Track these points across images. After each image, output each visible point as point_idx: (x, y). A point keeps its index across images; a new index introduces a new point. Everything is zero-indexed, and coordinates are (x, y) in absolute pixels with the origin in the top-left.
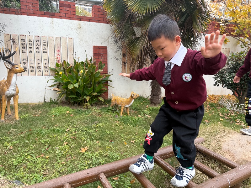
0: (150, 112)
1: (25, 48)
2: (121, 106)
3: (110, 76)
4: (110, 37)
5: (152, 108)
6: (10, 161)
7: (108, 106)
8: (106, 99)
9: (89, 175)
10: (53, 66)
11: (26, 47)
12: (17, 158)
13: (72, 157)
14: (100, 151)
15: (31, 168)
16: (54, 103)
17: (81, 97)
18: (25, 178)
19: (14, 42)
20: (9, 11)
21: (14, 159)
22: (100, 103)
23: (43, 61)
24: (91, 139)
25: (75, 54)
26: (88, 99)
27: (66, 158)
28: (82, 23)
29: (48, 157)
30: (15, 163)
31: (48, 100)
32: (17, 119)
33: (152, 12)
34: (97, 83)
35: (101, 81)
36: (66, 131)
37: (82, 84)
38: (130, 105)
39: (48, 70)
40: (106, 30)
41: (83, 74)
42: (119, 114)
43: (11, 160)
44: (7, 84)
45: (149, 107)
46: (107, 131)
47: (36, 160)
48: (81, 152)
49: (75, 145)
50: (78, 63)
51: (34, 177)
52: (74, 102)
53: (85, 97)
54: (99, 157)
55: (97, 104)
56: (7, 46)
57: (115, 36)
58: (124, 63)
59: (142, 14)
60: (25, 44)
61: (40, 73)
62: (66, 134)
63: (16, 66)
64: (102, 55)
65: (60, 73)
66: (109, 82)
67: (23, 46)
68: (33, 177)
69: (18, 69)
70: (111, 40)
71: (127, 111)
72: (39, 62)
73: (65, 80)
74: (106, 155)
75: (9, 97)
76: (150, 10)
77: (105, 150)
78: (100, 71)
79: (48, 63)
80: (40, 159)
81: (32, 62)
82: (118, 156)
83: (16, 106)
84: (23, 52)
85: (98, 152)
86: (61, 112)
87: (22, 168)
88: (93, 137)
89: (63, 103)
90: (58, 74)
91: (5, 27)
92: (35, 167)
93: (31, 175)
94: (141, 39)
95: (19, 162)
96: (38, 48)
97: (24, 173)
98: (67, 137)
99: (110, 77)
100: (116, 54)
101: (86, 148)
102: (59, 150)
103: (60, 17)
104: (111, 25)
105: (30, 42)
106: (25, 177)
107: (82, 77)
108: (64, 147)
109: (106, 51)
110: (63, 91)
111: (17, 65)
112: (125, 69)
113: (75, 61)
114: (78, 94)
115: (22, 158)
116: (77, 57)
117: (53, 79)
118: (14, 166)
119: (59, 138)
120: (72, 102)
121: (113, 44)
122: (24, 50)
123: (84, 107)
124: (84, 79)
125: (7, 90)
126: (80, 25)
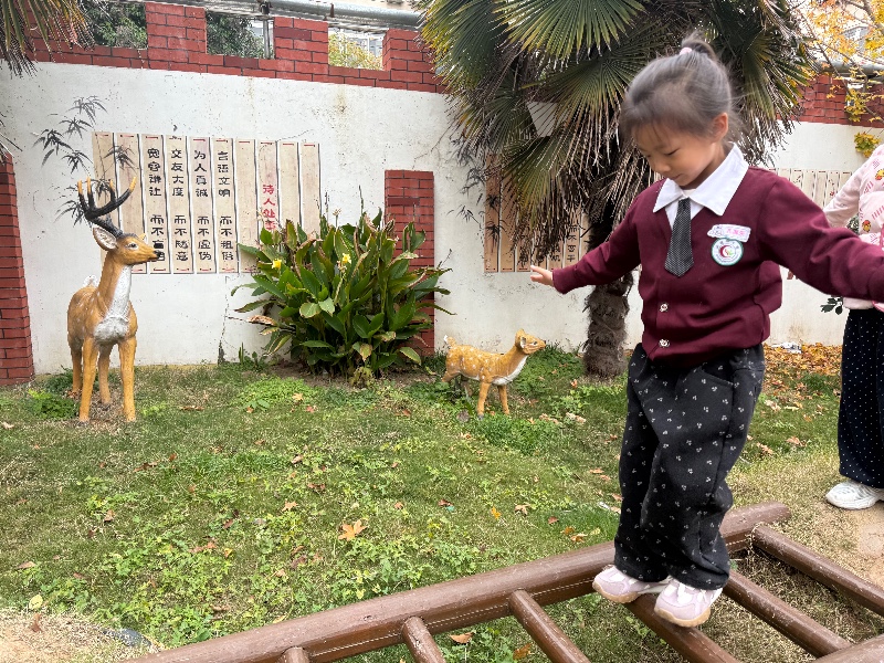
0: (586, 403)
1: (159, 178)
2: (481, 381)
3: (441, 273)
4: (445, 139)
5: (591, 388)
6: (106, 562)
7: (434, 380)
8: (427, 353)
9: (372, 622)
10: (251, 241)
11: (162, 177)
12: (129, 552)
13: (311, 554)
14: (408, 537)
15: (174, 589)
16: (251, 367)
17: (342, 348)
18: (153, 622)
19: (123, 158)
20: (111, 56)
21: (119, 556)
22: (407, 368)
23: (217, 221)
24: (376, 495)
25: (324, 199)
26: (365, 352)
27: (292, 557)
28: (350, 91)
29: (230, 551)
30: (123, 569)
31: (231, 356)
32: (132, 418)
33: (594, 47)
34: (396, 299)
35: (412, 291)
36: (292, 465)
37: (345, 303)
38: (510, 378)
39: (234, 254)
40: (430, 115)
41: (351, 267)
42: (472, 409)
43: (108, 557)
44: (101, 299)
45: (578, 384)
46: (430, 468)
47: (190, 559)
48: (342, 537)
49: (322, 512)
50: (333, 229)
51: (183, 617)
52: (320, 363)
53: (356, 347)
54: (401, 560)
55: (395, 371)
56: (101, 174)
57: (463, 135)
58: (493, 230)
59: (561, 55)
60: (161, 164)
61: (207, 263)
62: (291, 472)
63: (131, 241)
64: (417, 201)
65: (276, 263)
66: (437, 295)
67: (153, 173)
68: (177, 619)
69: (136, 250)
70: (449, 150)
71: (501, 399)
72: (203, 227)
73: (291, 290)
74: (429, 553)
75: (106, 346)
76: (589, 42)
77: (423, 535)
78: (408, 255)
79: (233, 231)
80: (205, 559)
81: (181, 226)
82: (469, 557)
83: (129, 376)
84: (154, 192)
85: (399, 542)
86: (273, 396)
87: (145, 585)
88: (381, 487)
89: (282, 367)
90: (268, 269)
91: (98, 111)
92: (187, 584)
93: (172, 612)
94: (555, 143)
95: (134, 563)
96: (201, 180)
97: (151, 603)
98: (294, 485)
99: (441, 278)
100: (463, 199)
101: (358, 527)
102: (265, 529)
103: (275, 74)
104: (450, 99)
105: (177, 160)
106: (154, 616)
107: (348, 277)
108: (286, 519)
109: (431, 187)
110: (284, 323)
111: (133, 236)
112: (495, 250)
113: (324, 221)
114: (333, 337)
115: (145, 552)
116: (332, 209)
117: (251, 286)
118: (117, 578)
119: (268, 486)
120: (312, 362)
121: (455, 164)
122: (154, 185)
123: (353, 381)
124: (355, 283)
125: (101, 320)
126: (341, 98)
